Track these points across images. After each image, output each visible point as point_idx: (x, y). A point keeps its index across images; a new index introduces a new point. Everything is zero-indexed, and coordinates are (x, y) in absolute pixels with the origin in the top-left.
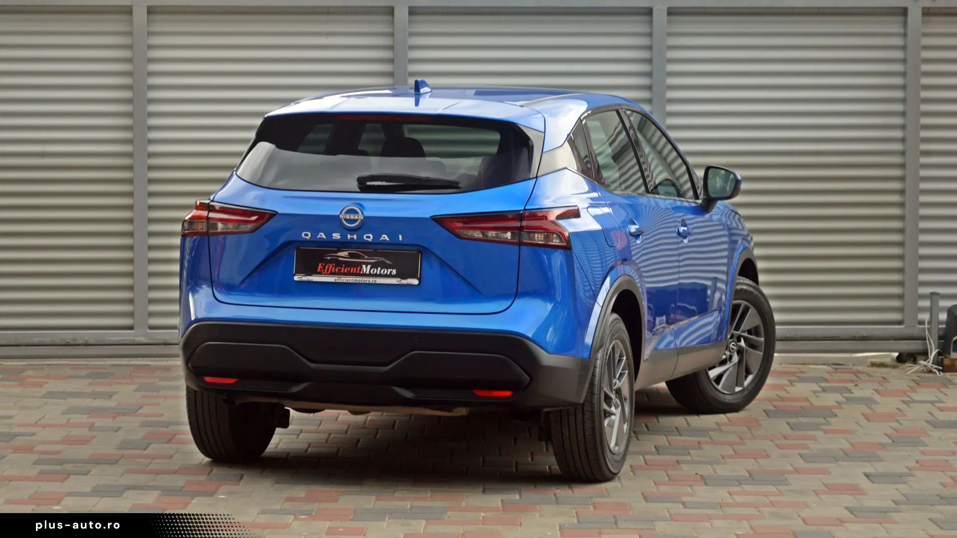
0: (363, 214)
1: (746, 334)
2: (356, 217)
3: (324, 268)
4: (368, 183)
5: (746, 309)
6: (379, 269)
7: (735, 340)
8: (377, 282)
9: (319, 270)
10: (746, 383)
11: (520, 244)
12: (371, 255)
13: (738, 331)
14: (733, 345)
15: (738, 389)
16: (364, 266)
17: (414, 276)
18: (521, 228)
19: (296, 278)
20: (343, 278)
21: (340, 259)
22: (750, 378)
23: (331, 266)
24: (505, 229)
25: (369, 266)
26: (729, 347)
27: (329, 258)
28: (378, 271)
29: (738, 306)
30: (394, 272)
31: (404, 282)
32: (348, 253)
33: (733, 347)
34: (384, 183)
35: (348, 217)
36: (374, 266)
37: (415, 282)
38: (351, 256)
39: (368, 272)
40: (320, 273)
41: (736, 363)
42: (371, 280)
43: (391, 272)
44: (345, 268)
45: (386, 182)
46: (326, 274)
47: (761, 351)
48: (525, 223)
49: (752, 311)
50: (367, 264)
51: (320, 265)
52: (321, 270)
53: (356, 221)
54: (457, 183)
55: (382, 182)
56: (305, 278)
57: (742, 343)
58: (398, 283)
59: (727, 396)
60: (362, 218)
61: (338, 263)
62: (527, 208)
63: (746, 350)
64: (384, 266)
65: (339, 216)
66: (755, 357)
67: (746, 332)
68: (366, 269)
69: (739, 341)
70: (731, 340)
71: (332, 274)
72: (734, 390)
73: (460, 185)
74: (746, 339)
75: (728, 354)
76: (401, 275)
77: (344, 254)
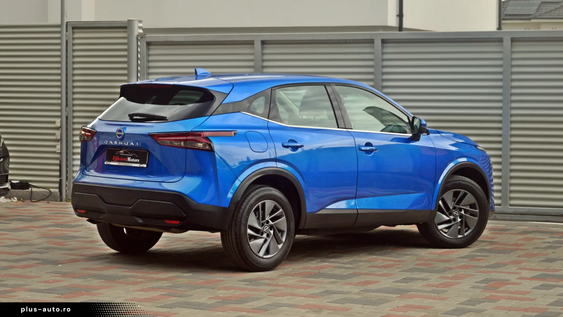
0: (124, 132)
2: (121, 134)
3: (115, 158)
4: (134, 117)
5: (465, 194)
6: (133, 159)
7: (458, 210)
8: (132, 166)
9: (113, 159)
10: (466, 234)
11: (186, 148)
12: (131, 152)
13: (459, 205)
14: (456, 213)
15: (460, 236)
16: (128, 158)
17: (144, 163)
18: (187, 140)
19: (105, 163)
20: (121, 163)
21: (121, 154)
22: (469, 231)
23: (117, 158)
24: (181, 140)
25: (130, 158)
26: (453, 214)
27: (117, 153)
28: (133, 160)
29: (459, 192)
30: (138, 161)
31: (141, 166)
32: (124, 151)
33: (456, 214)
34: (138, 117)
35: (118, 133)
36: (132, 158)
37: (145, 166)
38: (125, 153)
39: (129, 161)
41: (457, 223)
42: (130, 165)
43: (137, 161)
44: (122, 158)
45: (140, 117)
46: (115, 161)
47: (477, 217)
48: (189, 138)
49: (469, 195)
50: (129, 157)
51: (114, 156)
53: (121, 135)
54: (166, 118)
55: (137, 117)
56: (108, 163)
57: (463, 212)
58: (139, 166)
59: (451, 239)
60: (123, 134)
61: (120, 156)
62: (192, 130)
63: (465, 215)
64: (136, 158)
65: (115, 133)
66: (473, 221)
67: (469, 207)
68: (129, 159)
69: (461, 211)
70: (455, 210)
71: (118, 161)
72: (457, 237)
73: (167, 119)
74: (466, 211)
75: (452, 217)
76: (141, 163)
77: (122, 152)
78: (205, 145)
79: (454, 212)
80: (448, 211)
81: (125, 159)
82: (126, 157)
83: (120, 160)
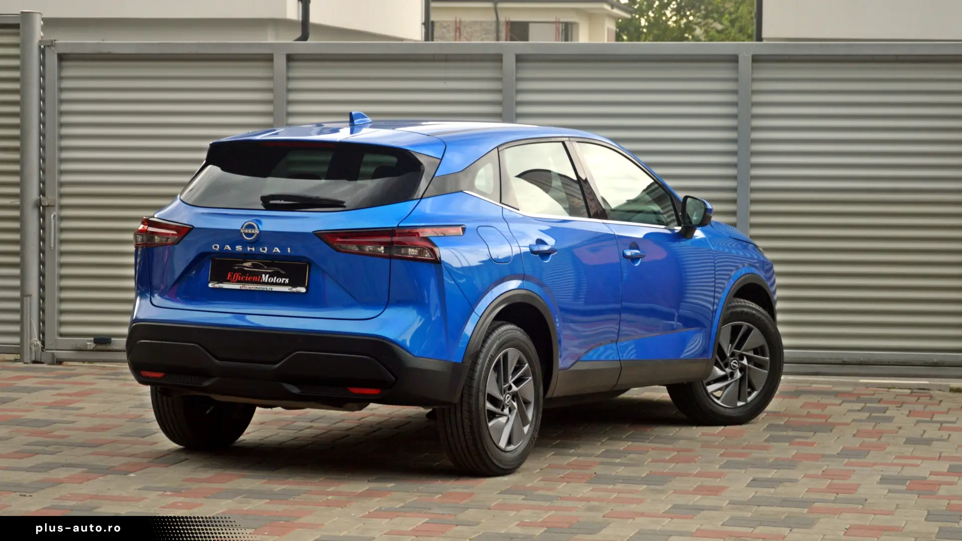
0: (259, 228)
1: (751, 354)
2: (253, 232)
3: (232, 276)
4: (271, 202)
5: (749, 330)
6: (275, 278)
7: (738, 358)
8: (273, 290)
9: (228, 278)
10: (749, 399)
11: (391, 257)
12: (269, 265)
13: (739, 350)
14: (735, 363)
15: (740, 404)
16: (263, 275)
17: (302, 285)
18: (392, 243)
19: (210, 285)
20: (246, 286)
21: (245, 269)
22: (754, 394)
23: (237, 276)
24: (381, 244)
25: (267, 276)
26: (730, 365)
27: (236, 268)
28: (274, 280)
29: (740, 327)
30: (287, 281)
31: (294, 290)
32: (252, 264)
33: (735, 365)
34: (283, 202)
35: (246, 231)
36: (271, 275)
37: (303, 290)
38: (254, 266)
39: (266, 281)
40: (229, 281)
41: (737, 380)
42: (268, 288)
43: (285, 281)
44: (249, 276)
45: (285, 201)
46: (233, 282)
47: (766, 370)
48: (396, 239)
49: (755, 331)
50: (266, 273)
51: (229, 273)
52: (230, 278)
53: (253, 234)
54: (343, 202)
55: (281, 200)
56: (217, 286)
57: (745, 362)
58: (289, 291)
59: (727, 410)
60: (258, 232)
61: (243, 272)
62: (400, 225)
63: (749, 367)
64: (280, 276)
65: (240, 230)
66: (761, 376)
67: (752, 352)
68: (265, 278)
69: (742, 359)
70: (732, 358)
71: (239, 282)
72: (736, 404)
73: (345, 204)
74: (749, 359)
75: (728, 370)
76: (292, 284)
77: (248, 264)
78: (421, 252)
79: (731, 361)
80: (722, 359)
81: (255, 279)
82: (260, 274)
83: (244, 279)
